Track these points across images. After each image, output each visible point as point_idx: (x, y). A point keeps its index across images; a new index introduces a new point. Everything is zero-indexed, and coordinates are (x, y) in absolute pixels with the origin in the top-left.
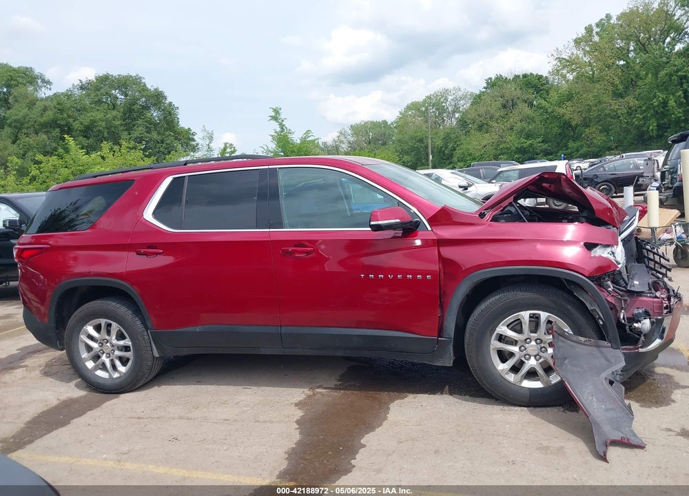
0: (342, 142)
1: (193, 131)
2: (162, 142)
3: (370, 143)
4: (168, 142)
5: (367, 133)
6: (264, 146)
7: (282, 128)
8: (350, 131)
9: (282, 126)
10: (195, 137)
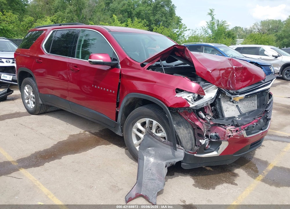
0: (254, 29)
1: (181, 18)
2: (166, 22)
3: (269, 30)
4: (169, 22)
5: (269, 25)
6: (203, 27)
7: (213, 19)
8: (260, 24)
9: (213, 18)
10: (182, 21)
